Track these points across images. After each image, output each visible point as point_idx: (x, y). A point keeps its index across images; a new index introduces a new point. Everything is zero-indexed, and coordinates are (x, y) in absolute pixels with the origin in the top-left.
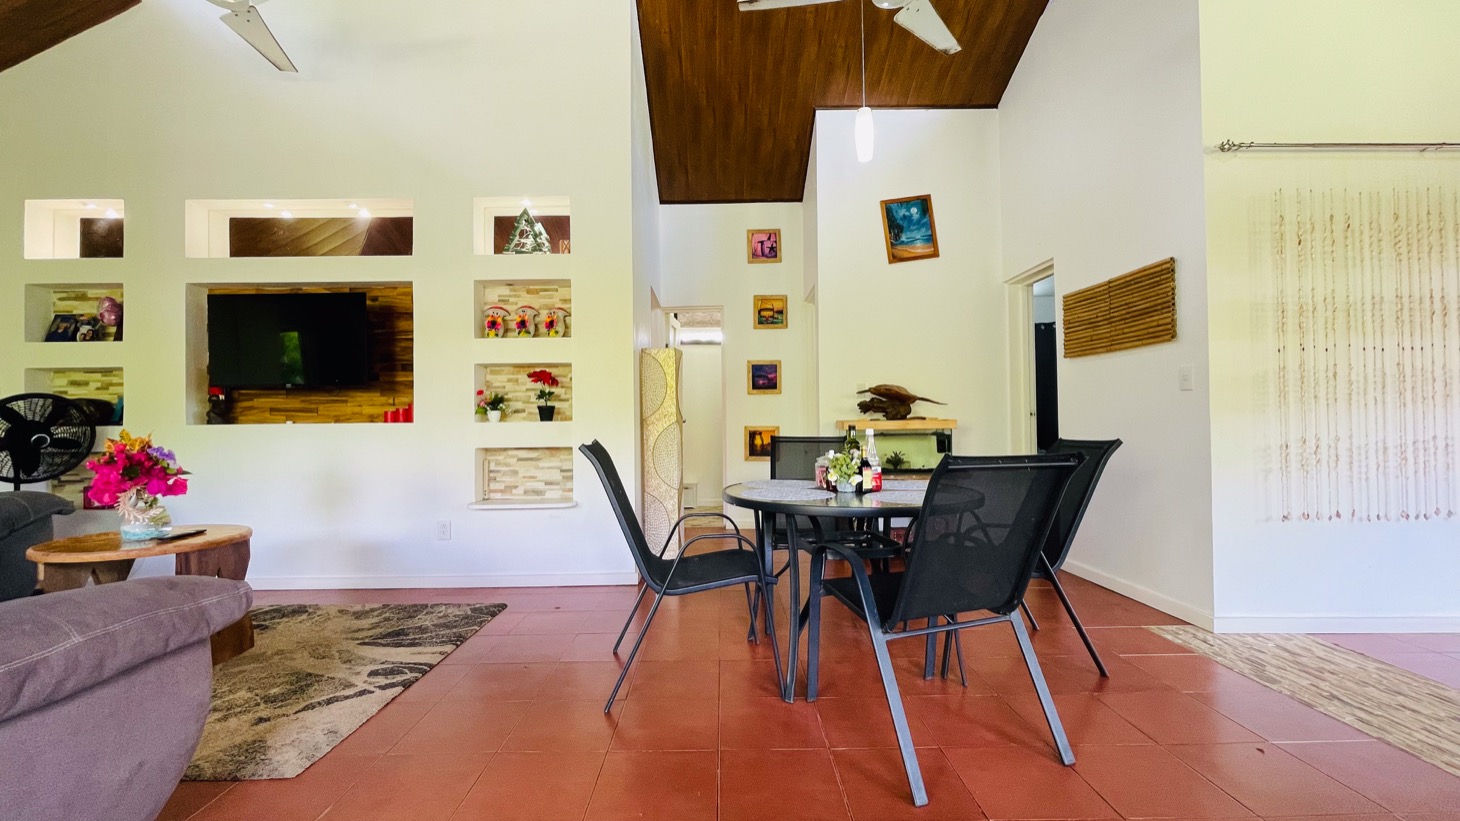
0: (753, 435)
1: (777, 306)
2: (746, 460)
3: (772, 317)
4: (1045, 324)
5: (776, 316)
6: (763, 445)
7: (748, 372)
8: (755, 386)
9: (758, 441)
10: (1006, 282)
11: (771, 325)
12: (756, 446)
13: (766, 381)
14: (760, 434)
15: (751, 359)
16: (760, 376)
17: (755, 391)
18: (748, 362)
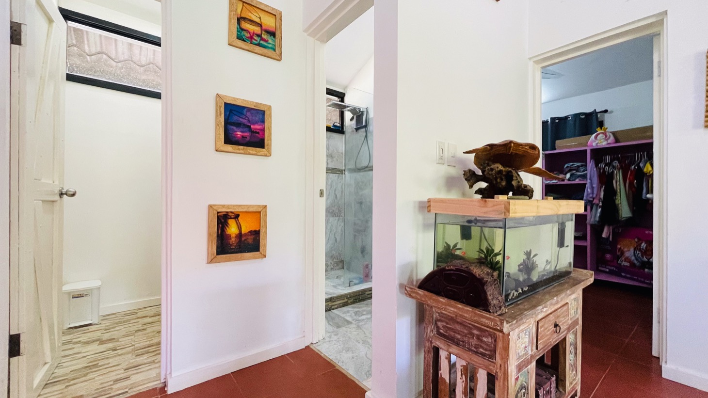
0: (223, 219)
1: (268, 22)
2: (211, 261)
3: (259, 36)
4: (559, 118)
5: (264, 36)
6: (240, 235)
7: (217, 115)
8: (229, 140)
9: (232, 229)
10: (530, 59)
11: (258, 49)
12: (229, 237)
13: (247, 134)
14: (237, 216)
15: (222, 93)
16: (238, 125)
17: (229, 147)
18: (218, 96)
